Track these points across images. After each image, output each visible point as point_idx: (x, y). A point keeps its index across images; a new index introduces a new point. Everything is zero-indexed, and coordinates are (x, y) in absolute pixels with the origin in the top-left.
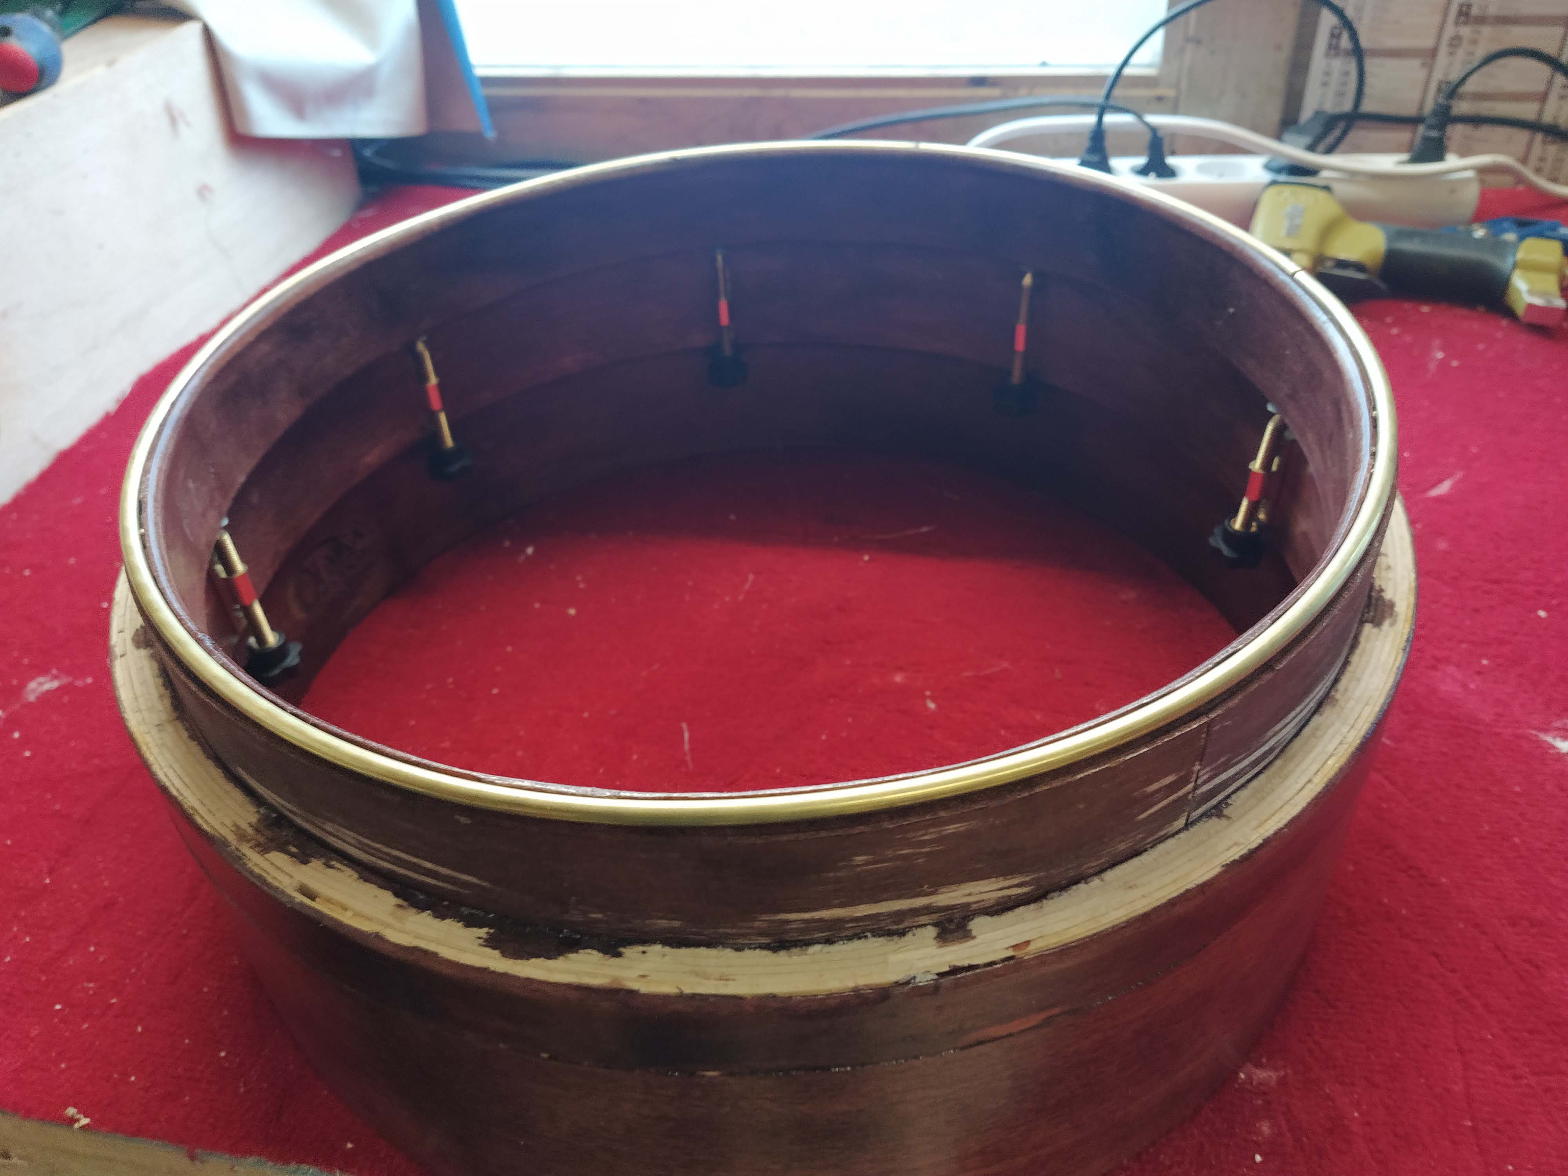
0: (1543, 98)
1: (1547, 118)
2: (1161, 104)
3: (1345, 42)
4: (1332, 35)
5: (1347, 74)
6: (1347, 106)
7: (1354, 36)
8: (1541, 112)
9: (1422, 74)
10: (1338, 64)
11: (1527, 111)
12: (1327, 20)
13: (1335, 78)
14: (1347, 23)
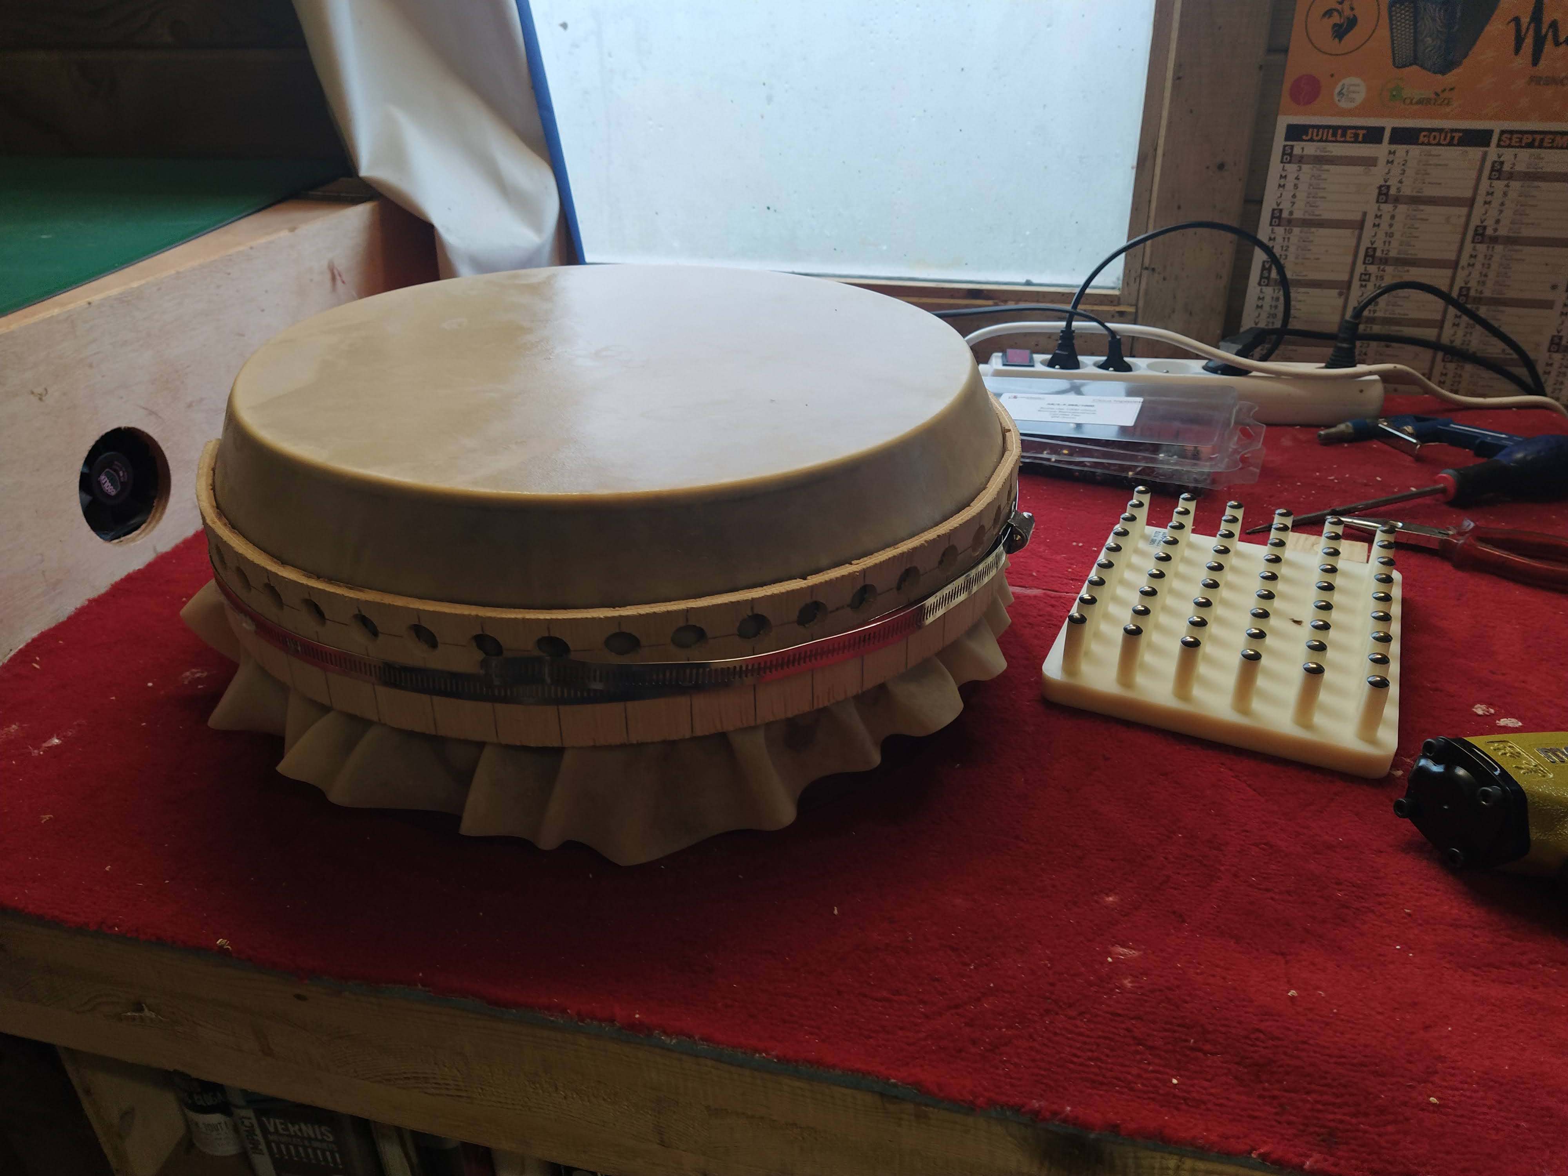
0: (1441, 324)
1: (1445, 339)
2: (1121, 317)
3: (1274, 274)
4: (1263, 268)
5: (1277, 299)
6: (1278, 324)
7: (1281, 270)
8: (1439, 336)
9: (1340, 302)
10: (1269, 291)
11: (1430, 334)
12: (1259, 256)
13: (1267, 302)
14: (1274, 260)
